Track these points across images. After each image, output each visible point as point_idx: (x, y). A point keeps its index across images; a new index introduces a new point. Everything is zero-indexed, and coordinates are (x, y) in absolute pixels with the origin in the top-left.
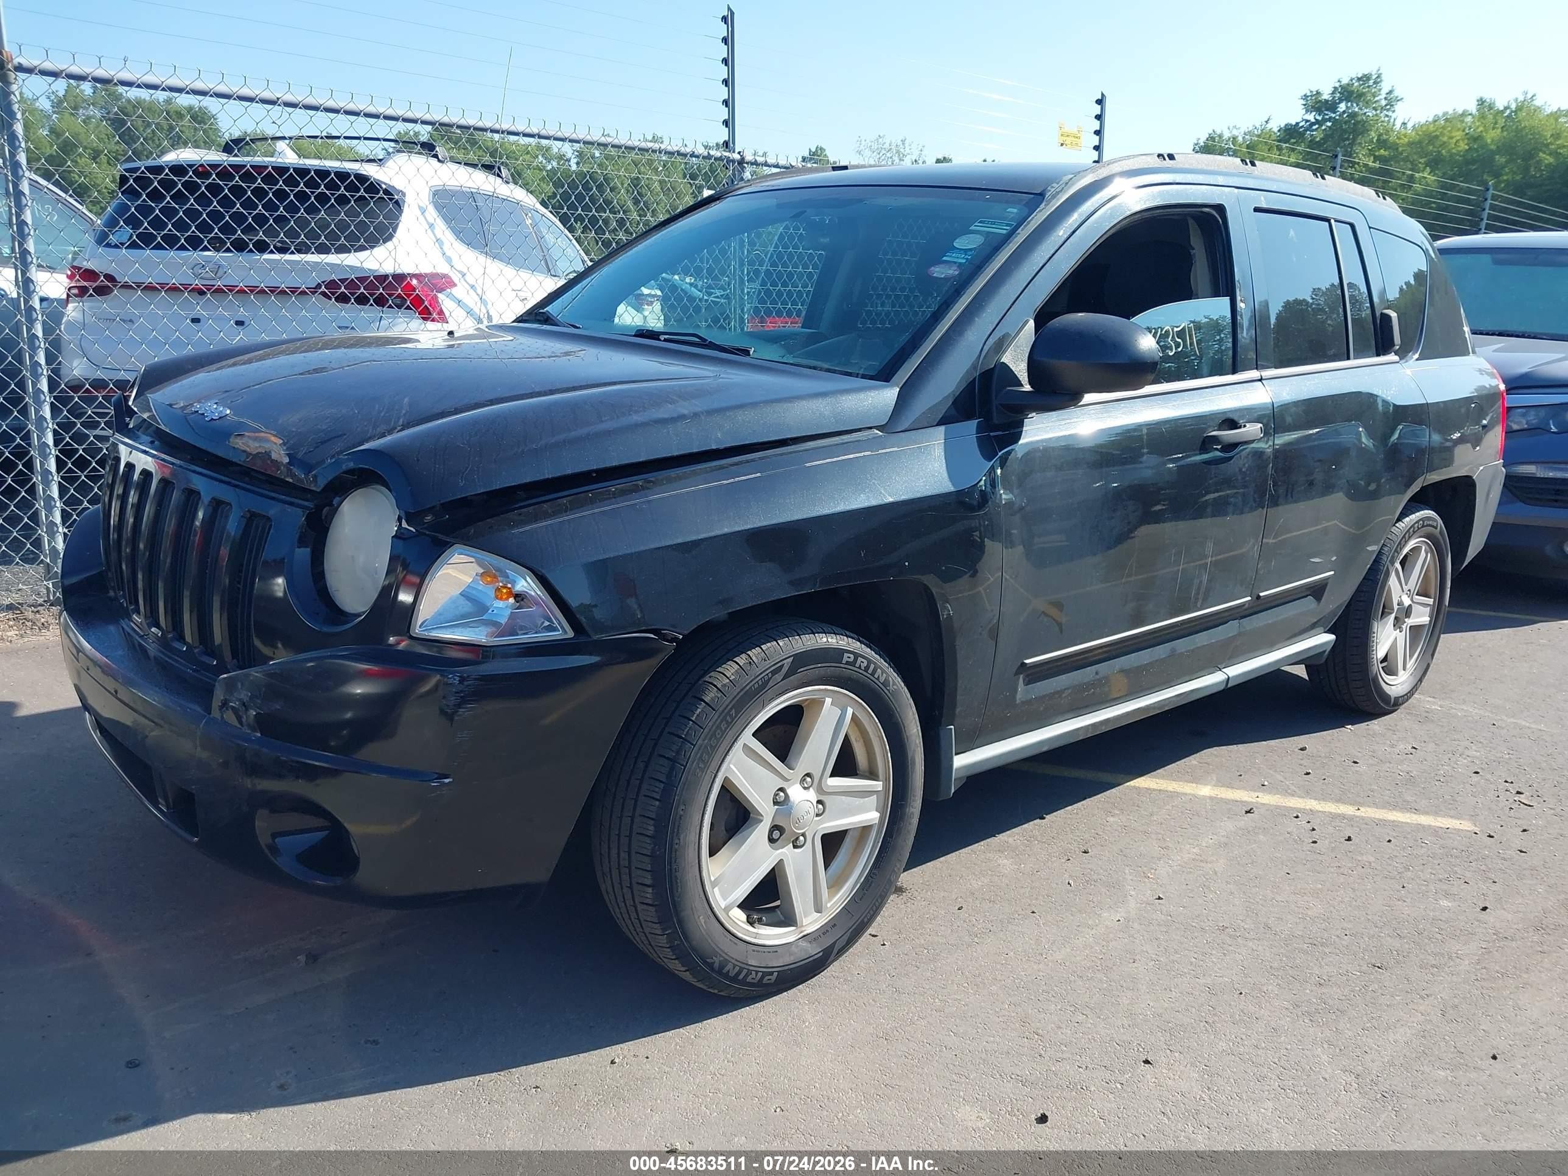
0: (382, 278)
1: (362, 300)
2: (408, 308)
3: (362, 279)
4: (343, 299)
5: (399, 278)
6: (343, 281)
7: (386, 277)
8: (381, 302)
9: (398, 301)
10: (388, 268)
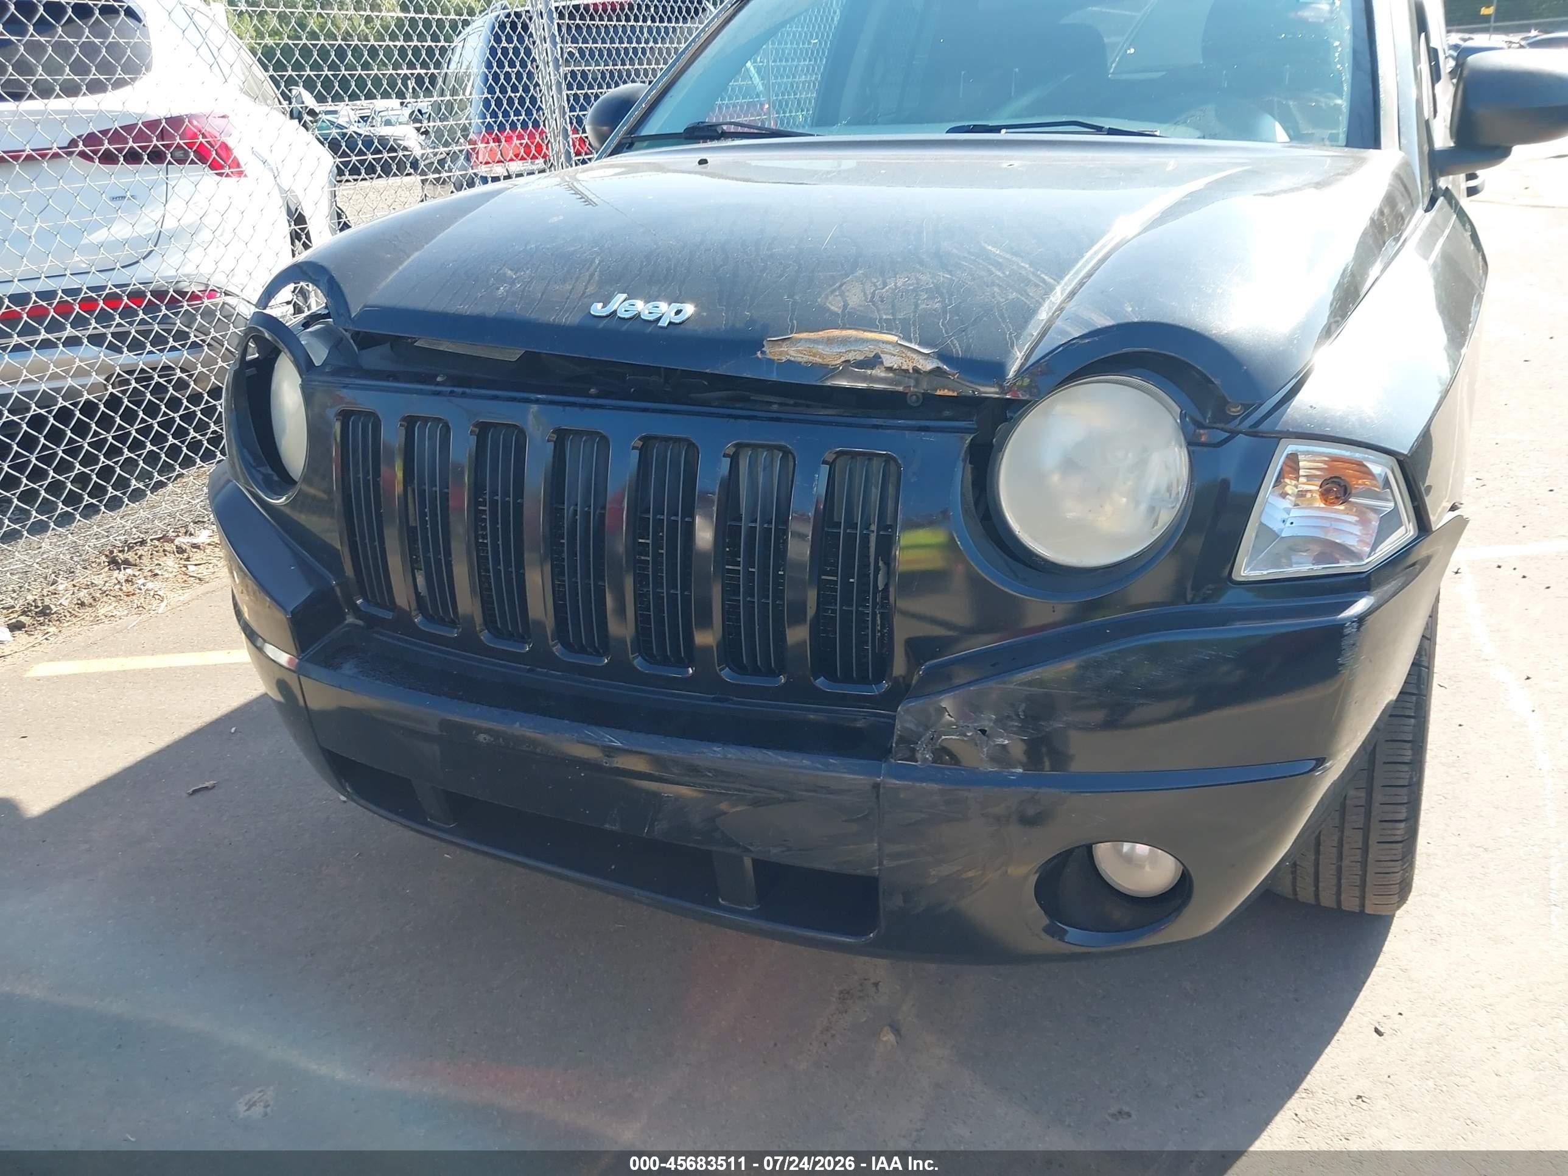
0: (152, 125)
1: (133, 157)
2: (192, 162)
3: (129, 128)
4: (108, 158)
5: (175, 122)
6: (105, 132)
7: (157, 122)
8: (157, 157)
9: (179, 154)
10: (159, 110)
